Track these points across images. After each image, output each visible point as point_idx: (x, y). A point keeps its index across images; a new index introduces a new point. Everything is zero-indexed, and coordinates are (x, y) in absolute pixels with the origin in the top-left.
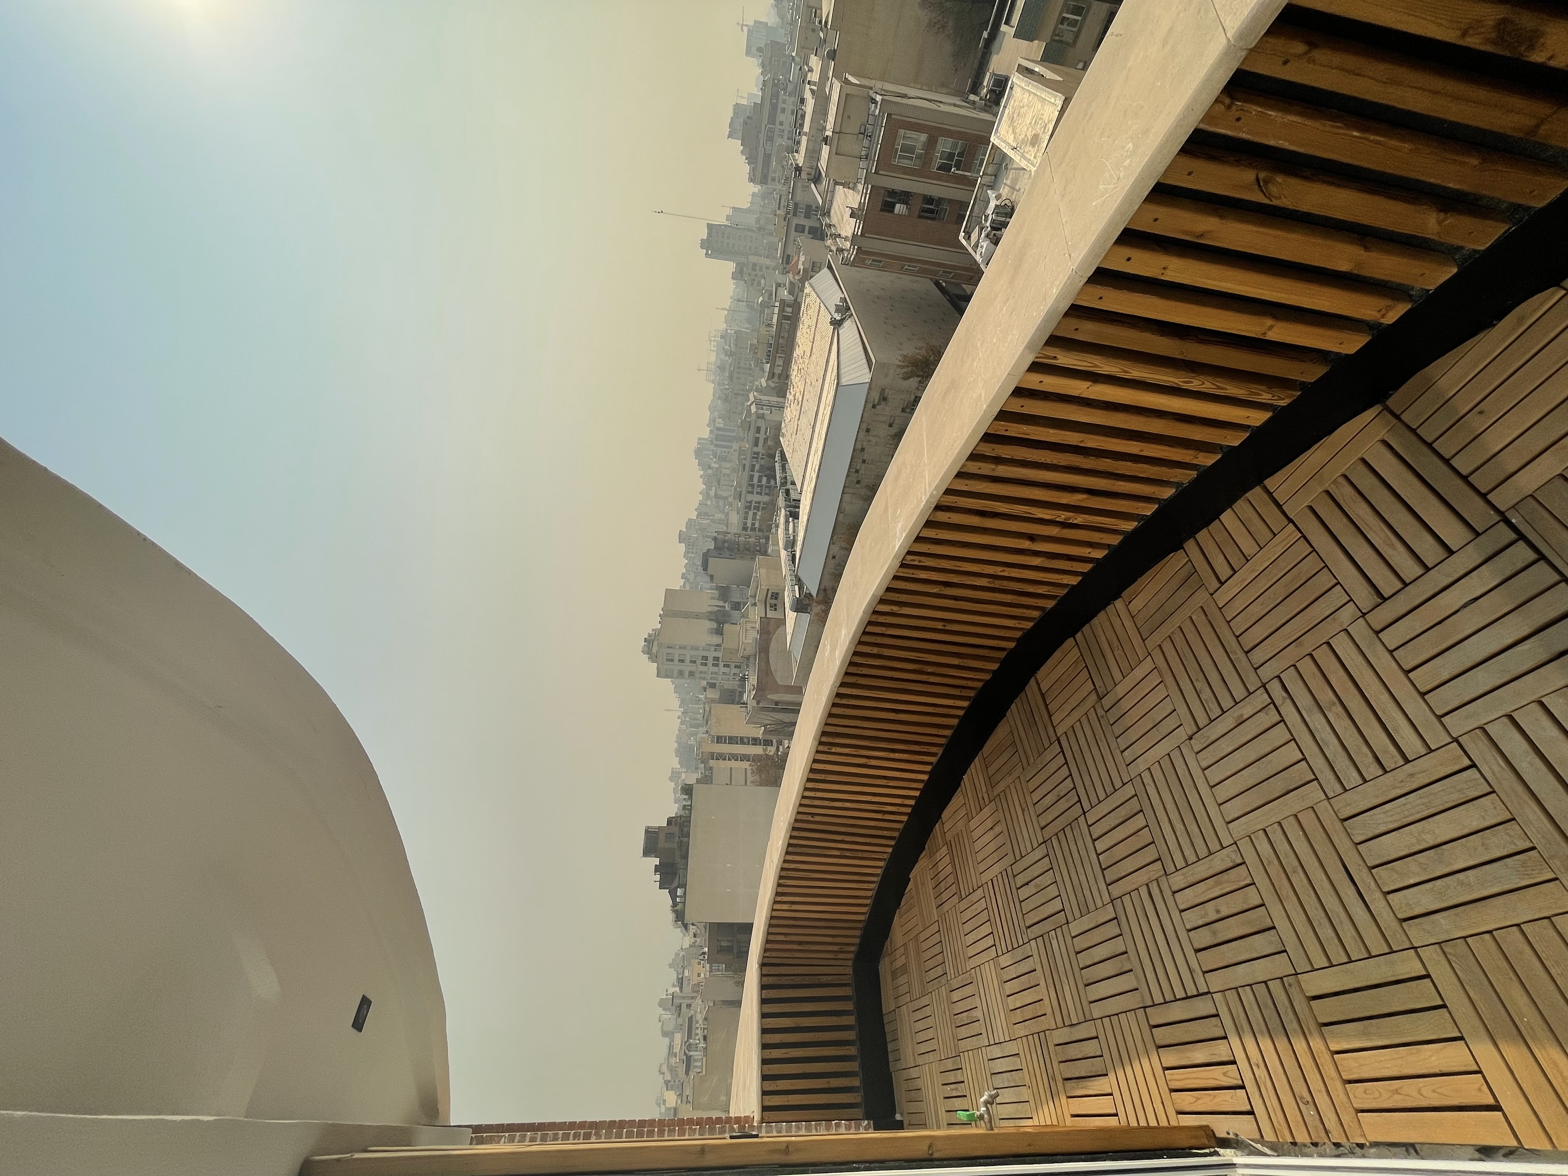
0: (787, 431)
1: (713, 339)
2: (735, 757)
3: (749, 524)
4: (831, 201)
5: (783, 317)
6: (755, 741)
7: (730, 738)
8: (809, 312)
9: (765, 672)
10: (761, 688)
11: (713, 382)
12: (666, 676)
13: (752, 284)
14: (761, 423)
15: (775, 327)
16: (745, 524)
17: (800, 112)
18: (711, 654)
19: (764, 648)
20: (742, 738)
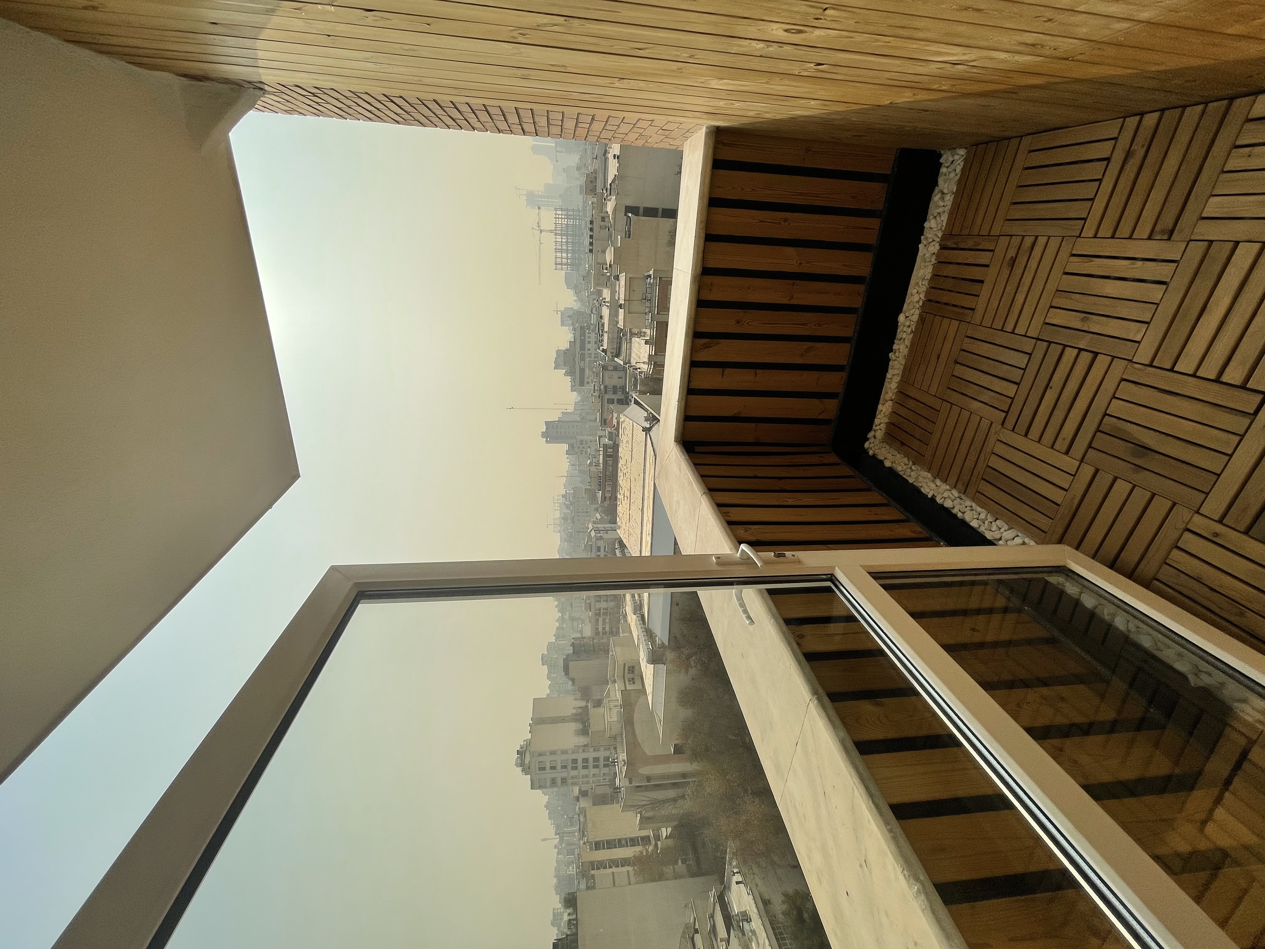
0: (622, 523)
1: (556, 502)
2: (615, 863)
3: (600, 629)
4: (630, 355)
5: (606, 456)
6: (633, 842)
7: (608, 842)
8: (626, 433)
9: (633, 746)
10: (630, 763)
11: (559, 531)
12: (540, 787)
13: (582, 453)
14: (601, 543)
15: (602, 465)
16: (597, 629)
17: (600, 323)
18: (580, 756)
19: (628, 721)
20: (620, 840)
